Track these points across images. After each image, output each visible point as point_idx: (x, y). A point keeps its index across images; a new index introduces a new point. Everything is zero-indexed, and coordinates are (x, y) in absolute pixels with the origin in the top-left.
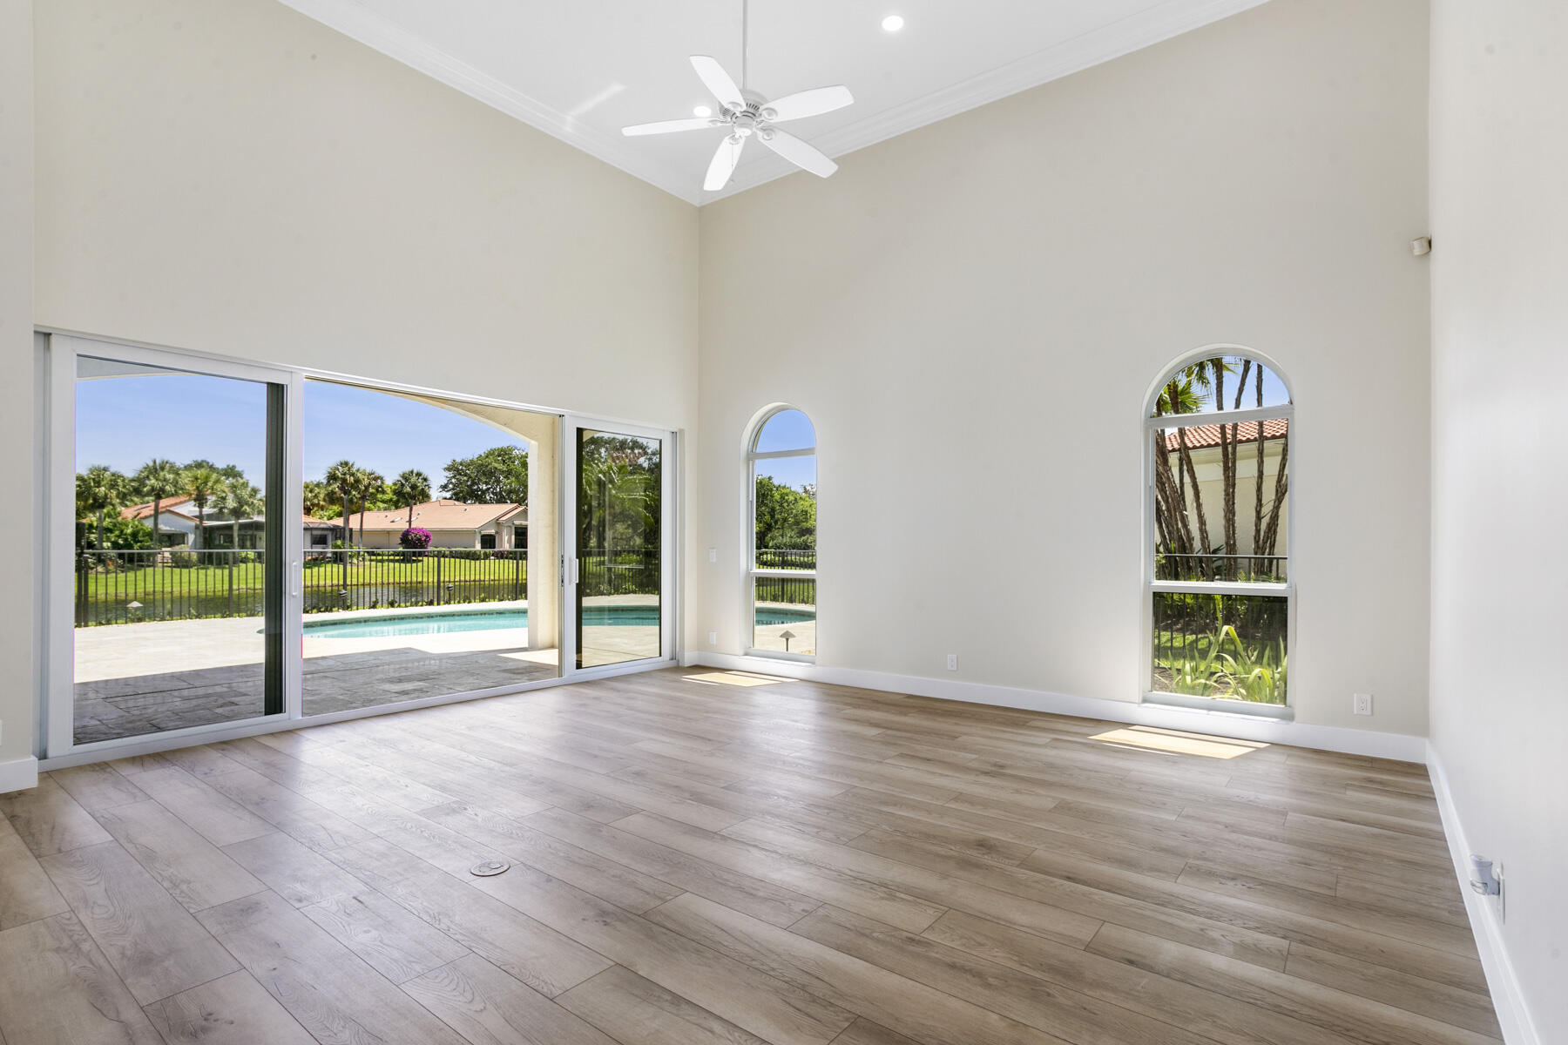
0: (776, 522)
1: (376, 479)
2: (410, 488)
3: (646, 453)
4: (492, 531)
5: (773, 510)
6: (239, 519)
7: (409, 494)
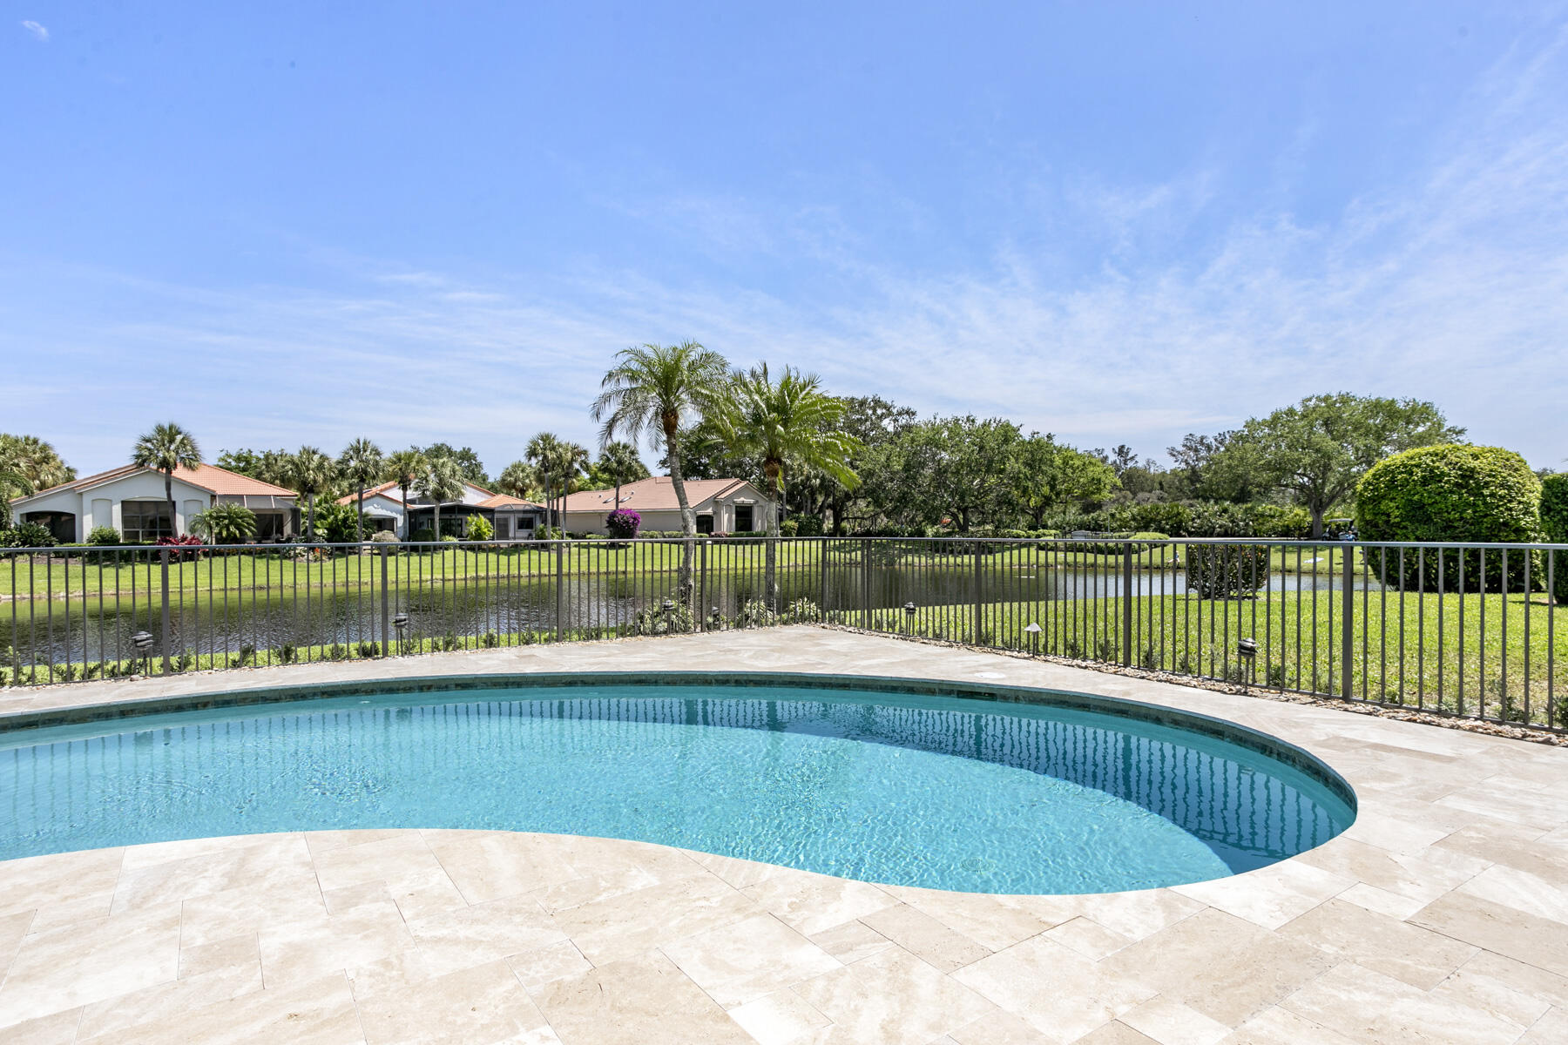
0: (1058, 494)
1: (579, 454)
2: (617, 462)
3: (890, 414)
4: (709, 511)
5: (1054, 478)
6: (440, 502)
7: (615, 470)
